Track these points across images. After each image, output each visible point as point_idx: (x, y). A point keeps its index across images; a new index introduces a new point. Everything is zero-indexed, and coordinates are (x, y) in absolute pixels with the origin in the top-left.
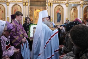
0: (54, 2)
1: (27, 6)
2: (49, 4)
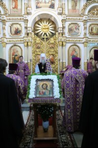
0: (67, 40)
1: (30, 47)
2: (61, 43)
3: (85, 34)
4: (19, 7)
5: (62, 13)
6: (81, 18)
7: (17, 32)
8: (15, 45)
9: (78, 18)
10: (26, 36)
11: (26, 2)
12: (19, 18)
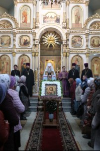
0: (70, 51)
1: (37, 57)
2: (65, 54)
3: (87, 46)
4: (28, 21)
5: (67, 27)
6: (83, 31)
7: (26, 43)
8: (24, 55)
9: (81, 31)
10: (34, 47)
11: (35, 18)
12: (28, 31)
